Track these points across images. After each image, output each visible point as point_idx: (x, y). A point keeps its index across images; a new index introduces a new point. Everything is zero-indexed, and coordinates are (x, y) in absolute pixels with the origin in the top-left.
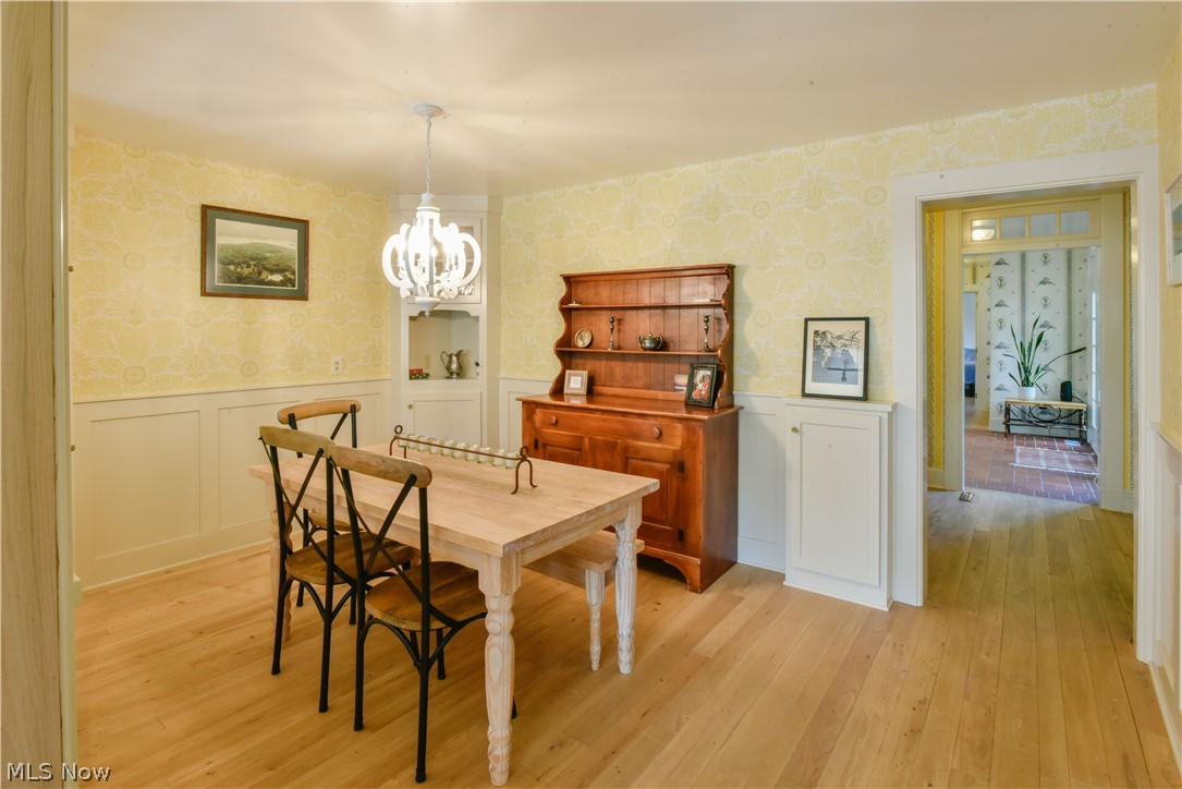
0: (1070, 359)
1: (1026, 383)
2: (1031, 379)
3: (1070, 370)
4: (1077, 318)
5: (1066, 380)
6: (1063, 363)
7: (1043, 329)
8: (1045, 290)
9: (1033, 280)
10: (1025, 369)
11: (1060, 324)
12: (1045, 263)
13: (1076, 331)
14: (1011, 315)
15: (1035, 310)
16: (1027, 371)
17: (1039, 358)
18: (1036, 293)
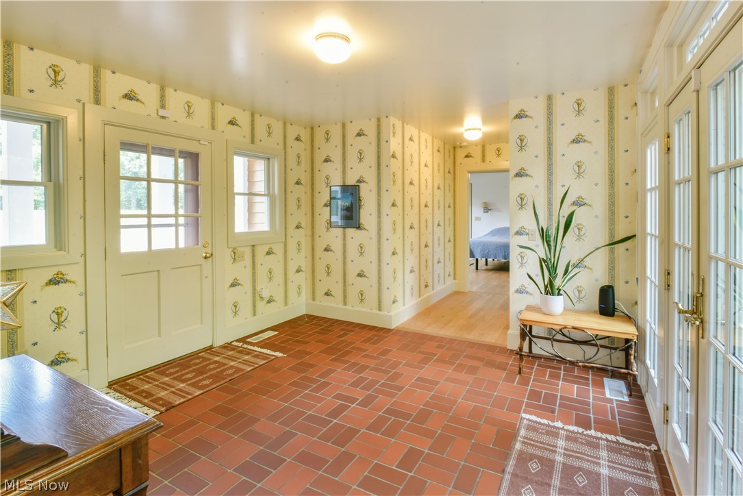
0: (612, 252)
1: (550, 289)
2: (558, 282)
3: (612, 267)
4: (622, 191)
5: (606, 283)
6: (603, 255)
7: (574, 208)
8: (579, 151)
9: (562, 137)
10: (548, 266)
11: (598, 200)
12: (579, 112)
13: (621, 211)
14: (533, 187)
15: (564, 177)
16: (553, 271)
17: (570, 249)
18: (567, 155)
